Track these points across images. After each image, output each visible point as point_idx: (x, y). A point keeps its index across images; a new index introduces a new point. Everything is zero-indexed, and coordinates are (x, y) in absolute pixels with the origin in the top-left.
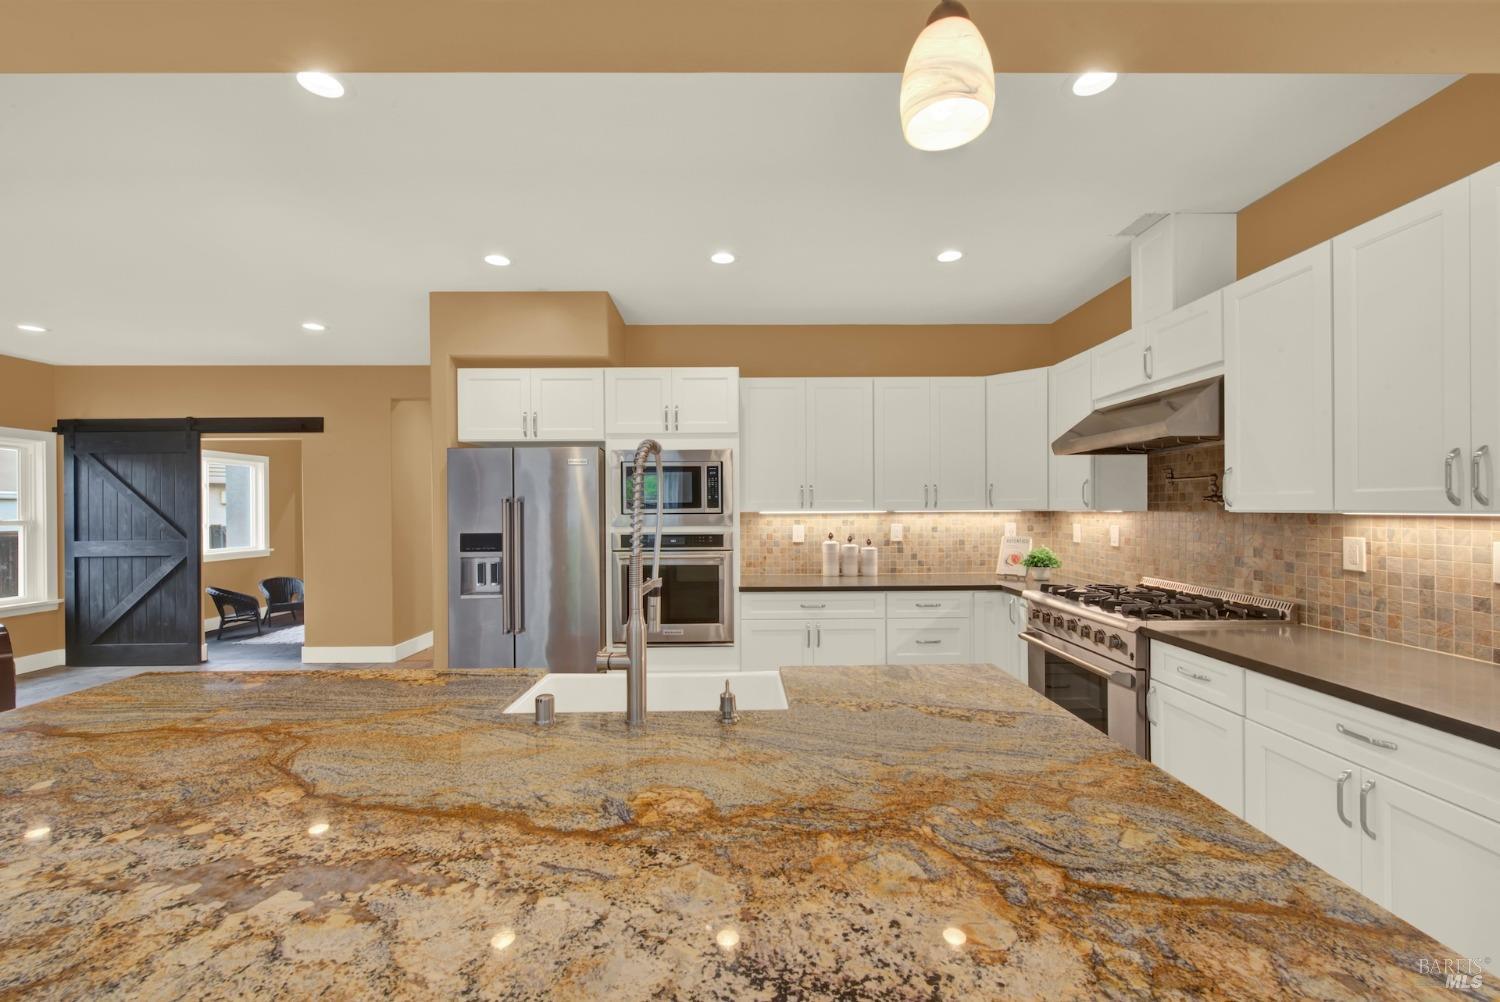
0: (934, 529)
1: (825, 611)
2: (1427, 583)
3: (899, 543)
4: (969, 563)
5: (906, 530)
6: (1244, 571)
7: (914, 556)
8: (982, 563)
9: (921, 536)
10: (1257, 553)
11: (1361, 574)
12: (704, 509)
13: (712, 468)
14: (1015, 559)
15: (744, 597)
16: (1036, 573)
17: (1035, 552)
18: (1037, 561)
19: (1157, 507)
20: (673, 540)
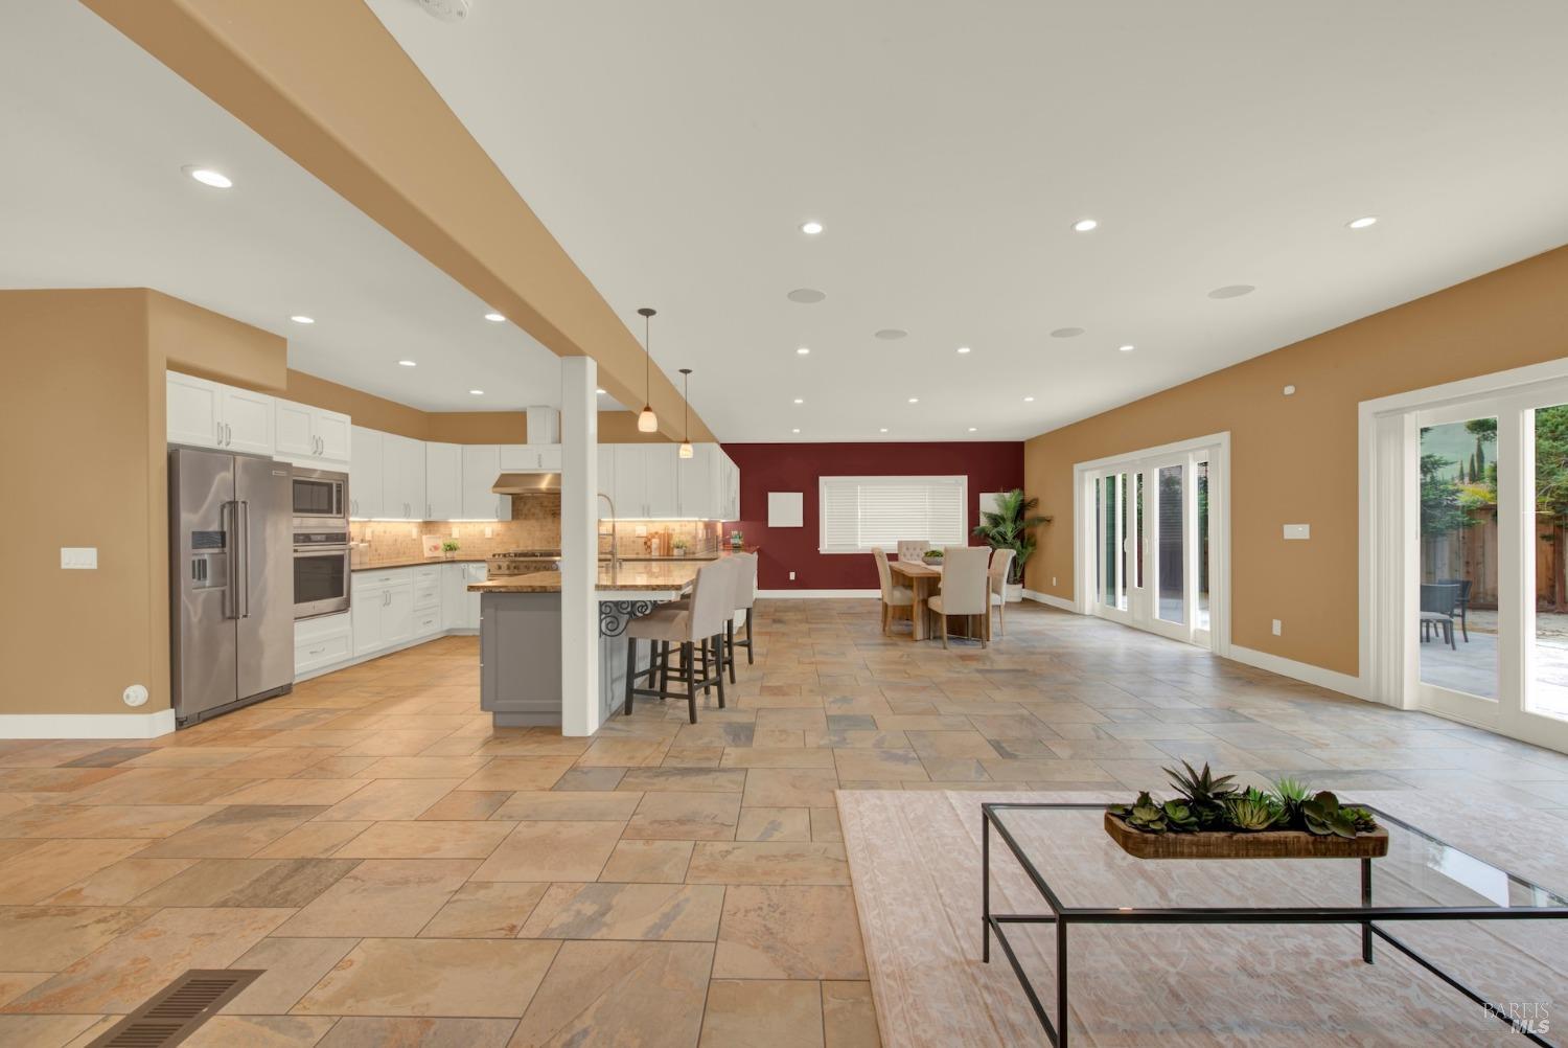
0: (385, 532)
1: (389, 582)
3: (369, 541)
4: (399, 553)
5: (373, 532)
7: (376, 550)
8: (404, 553)
9: (379, 536)
12: (334, 515)
13: (339, 486)
14: (436, 548)
15: (354, 576)
16: (449, 554)
17: (448, 542)
18: (451, 548)
19: (518, 519)
20: (319, 538)
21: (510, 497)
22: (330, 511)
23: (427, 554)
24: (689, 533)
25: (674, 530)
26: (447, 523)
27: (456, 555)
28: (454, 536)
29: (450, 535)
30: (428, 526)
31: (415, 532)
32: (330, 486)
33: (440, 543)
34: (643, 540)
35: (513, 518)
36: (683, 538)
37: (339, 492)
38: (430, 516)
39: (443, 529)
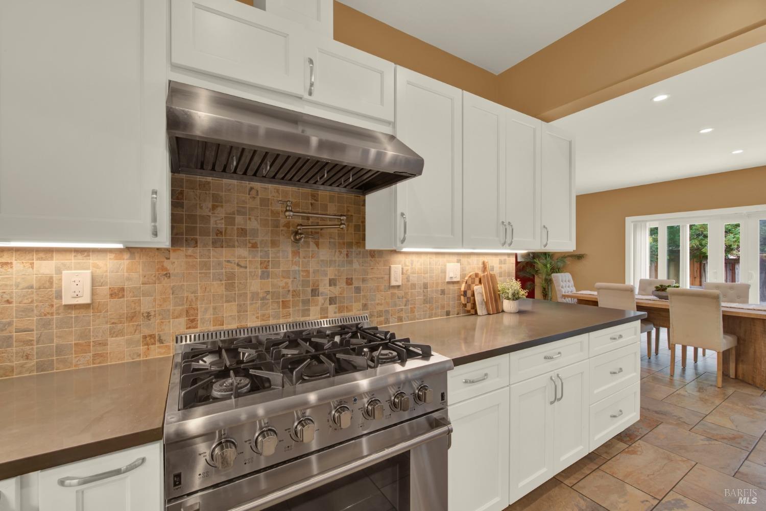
2: (425, 286)
6: (320, 299)
10: (332, 282)
11: (399, 286)
34: (458, 287)
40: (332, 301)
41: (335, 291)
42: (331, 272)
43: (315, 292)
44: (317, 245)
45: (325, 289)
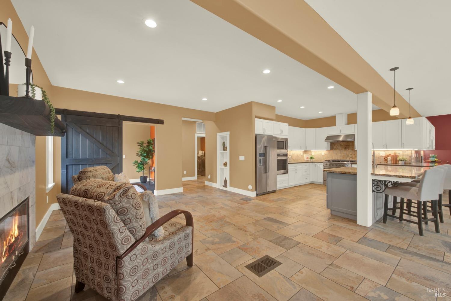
1: (297, 167)
5: (292, 153)
6: (349, 157)
7: (293, 158)
9: (293, 155)
10: (351, 155)
12: (285, 149)
13: (286, 142)
14: (308, 158)
15: (289, 165)
16: (311, 160)
17: (311, 157)
18: (312, 158)
19: (333, 150)
20: (282, 155)
21: (330, 143)
22: (284, 148)
23: (305, 160)
24: (407, 155)
25: (399, 154)
26: (310, 151)
27: (313, 160)
28: (313, 155)
29: (312, 154)
30: (306, 152)
31: (302, 154)
32: (284, 142)
33: (309, 157)
34: (383, 157)
35: (331, 149)
36: (404, 157)
37: (286, 143)
38: (306, 149)
39: (309, 153)
40: (351, 157)
41: (352, 156)
42: (351, 153)
43: (348, 156)
44: (348, 149)
45: (350, 155)
